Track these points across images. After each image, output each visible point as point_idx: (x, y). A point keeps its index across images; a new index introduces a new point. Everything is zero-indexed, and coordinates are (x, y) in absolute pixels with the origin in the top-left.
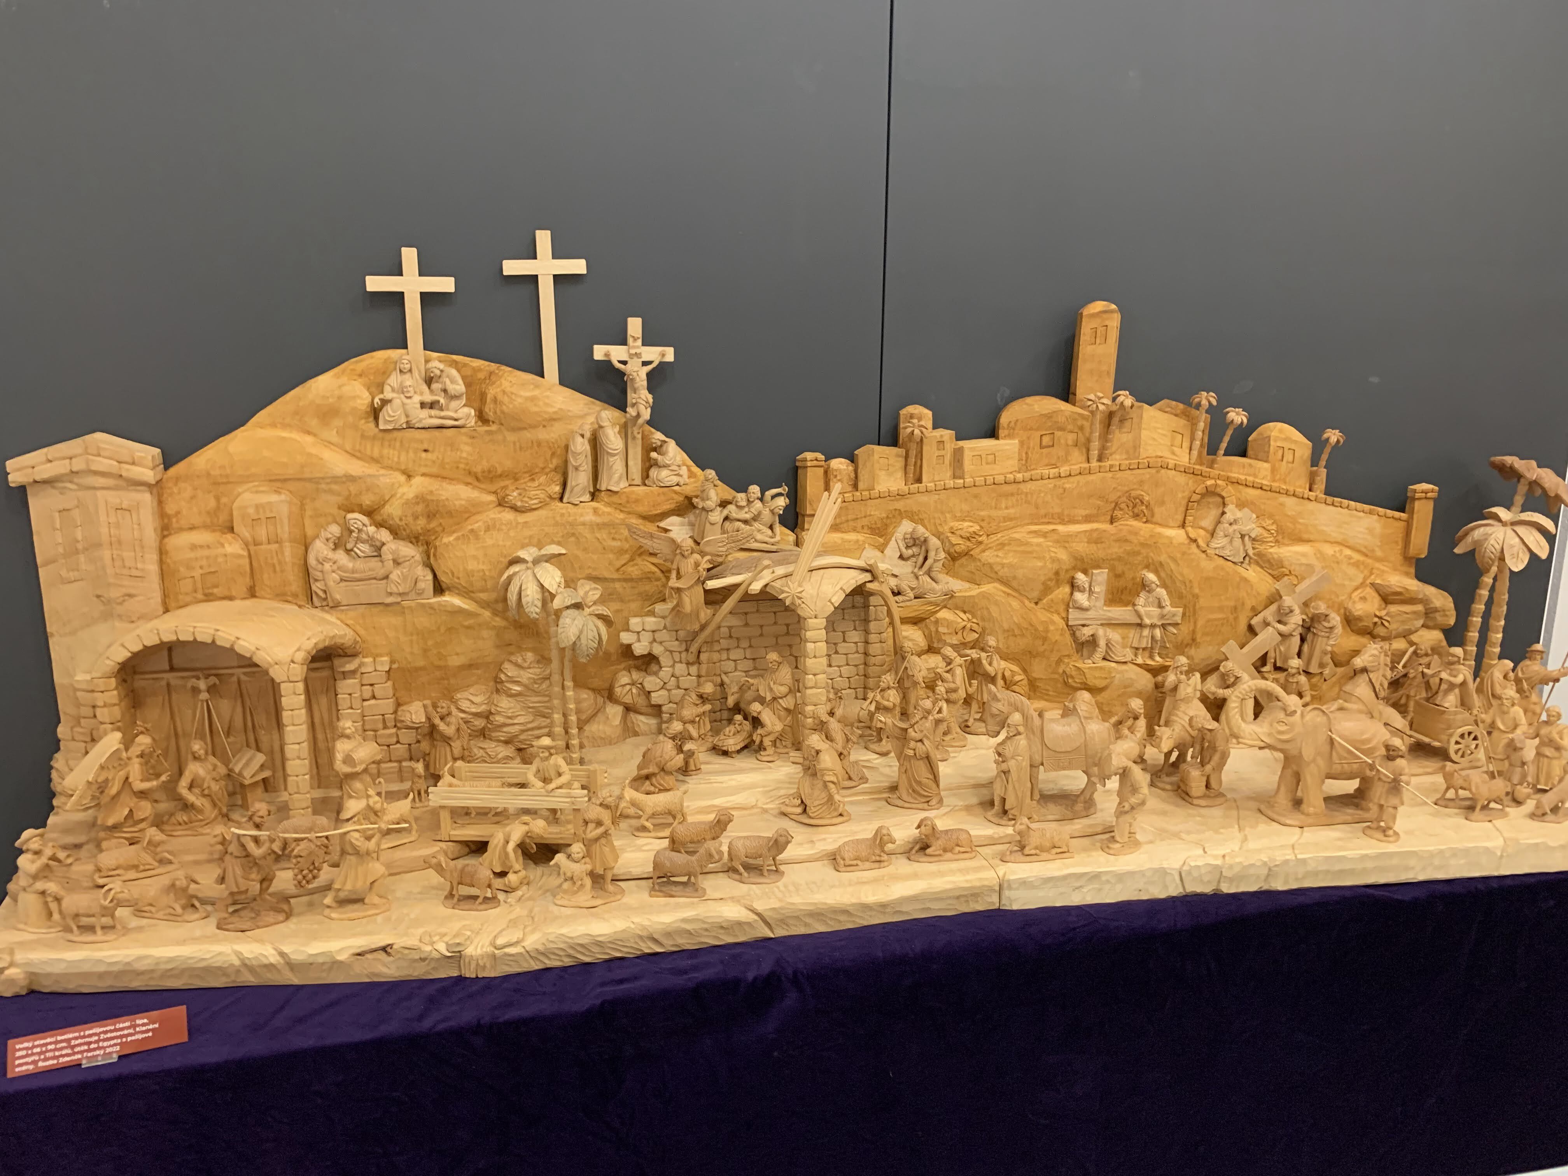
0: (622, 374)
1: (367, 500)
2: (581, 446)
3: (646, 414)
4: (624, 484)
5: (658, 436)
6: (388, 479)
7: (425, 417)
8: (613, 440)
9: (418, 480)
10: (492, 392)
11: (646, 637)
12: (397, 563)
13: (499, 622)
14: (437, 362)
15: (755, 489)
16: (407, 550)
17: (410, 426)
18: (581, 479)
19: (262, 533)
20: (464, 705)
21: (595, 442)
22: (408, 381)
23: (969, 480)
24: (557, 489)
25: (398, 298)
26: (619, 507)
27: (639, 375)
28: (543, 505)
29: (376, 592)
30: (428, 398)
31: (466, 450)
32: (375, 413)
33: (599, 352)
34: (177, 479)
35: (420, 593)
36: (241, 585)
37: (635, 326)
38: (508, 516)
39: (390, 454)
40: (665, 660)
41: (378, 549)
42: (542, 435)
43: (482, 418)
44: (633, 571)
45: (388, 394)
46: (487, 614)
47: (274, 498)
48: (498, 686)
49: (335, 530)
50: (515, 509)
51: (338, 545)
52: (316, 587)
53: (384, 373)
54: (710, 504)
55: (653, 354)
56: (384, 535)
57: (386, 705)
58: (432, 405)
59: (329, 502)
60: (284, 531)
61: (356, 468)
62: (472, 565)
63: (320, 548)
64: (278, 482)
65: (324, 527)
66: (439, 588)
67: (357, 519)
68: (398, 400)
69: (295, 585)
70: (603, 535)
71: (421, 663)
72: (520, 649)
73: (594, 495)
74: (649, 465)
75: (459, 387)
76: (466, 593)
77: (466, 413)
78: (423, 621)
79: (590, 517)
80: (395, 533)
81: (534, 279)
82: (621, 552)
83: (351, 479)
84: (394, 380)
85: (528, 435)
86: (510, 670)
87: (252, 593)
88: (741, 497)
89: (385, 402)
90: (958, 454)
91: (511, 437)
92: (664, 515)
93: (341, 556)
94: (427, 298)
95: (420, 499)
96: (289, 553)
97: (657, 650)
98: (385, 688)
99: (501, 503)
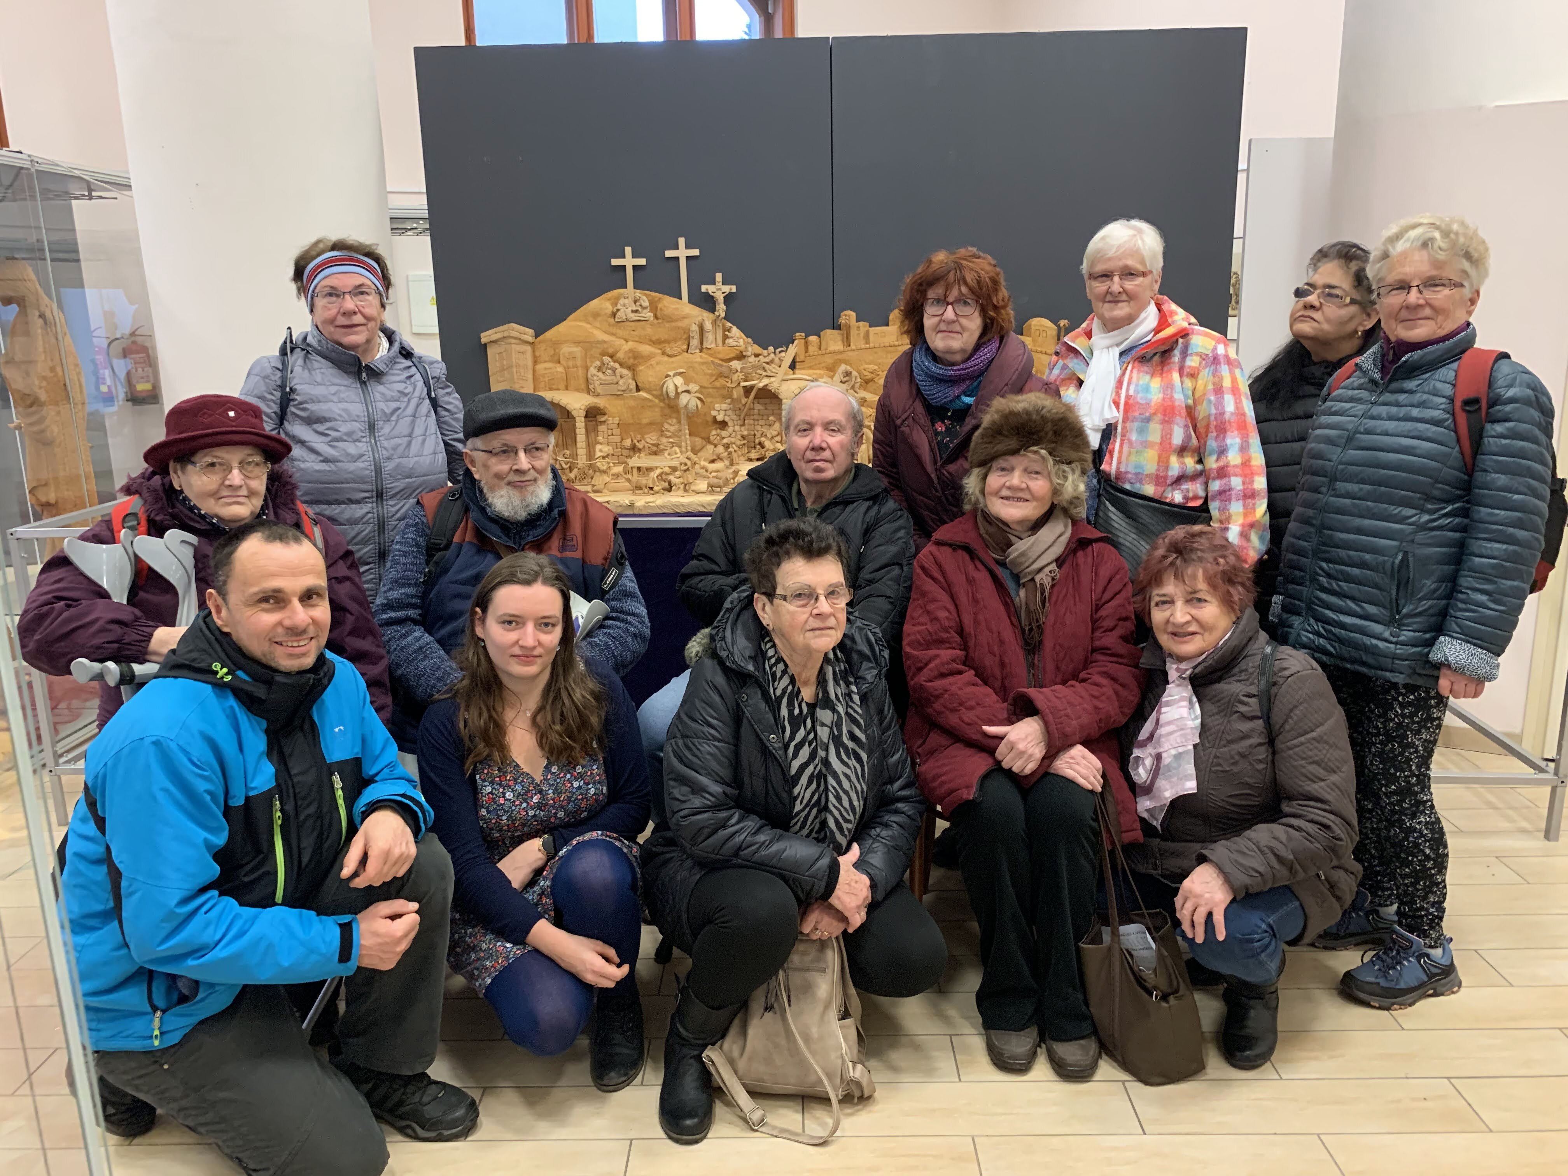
0: (713, 297)
1: (611, 351)
2: (695, 328)
3: (723, 315)
4: (713, 345)
5: (729, 324)
6: (619, 342)
7: (634, 317)
8: (708, 326)
9: (630, 343)
10: (660, 306)
11: (722, 413)
12: (621, 377)
13: (662, 404)
14: (638, 293)
15: (771, 349)
16: (625, 372)
17: (627, 320)
18: (695, 342)
19: (571, 363)
20: (648, 440)
21: (701, 328)
22: (626, 301)
23: (872, 345)
24: (685, 347)
25: (623, 268)
26: (711, 355)
27: (720, 297)
28: (680, 354)
29: (613, 389)
30: (635, 308)
31: (649, 331)
32: (614, 315)
33: (704, 288)
34: (540, 342)
35: (631, 390)
36: (562, 386)
37: (719, 277)
38: (666, 358)
39: (620, 332)
40: (730, 424)
41: (614, 370)
42: (680, 324)
43: (656, 317)
44: (717, 384)
45: (619, 307)
46: (657, 401)
47: (575, 349)
48: (662, 433)
49: (598, 363)
50: (669, 356)
51: (599, 369)
52: (591, 387)
53: (618, 298)
54: (749, 353)
55: (727, 289)
56: (617, 365)
57: (617, 439)
58: (636, 311)
59: (596, 352)
60: (579, 363)
61: (606, 337)
62: (650, 379)
63: (593, 370)
64: (578, 343)
65: (592, 362)
66: (638, 389)
67: (607, 359)
68: (623, 309)
69: (583, 386)
70: (704, 367)
71: (631, 421)
72: (671, 417)
73: (701, 350)
74: (725, 337)
75: (646, 303)
76: (648, 391)
77: (649, 315)
78: (632, 403)
79: (699, 359)
80: (621, 365)
81: (677, 258)
82: (712, 375)
83: (605, 342)
84: (622, 301)
85: (674, 324)
86: (666, 426)
87: (567, 388)
88: (765, 352)
89: (618, 310)
90: (867, 333)
91: (667, 325)
92: (730, 360)
93: (600, 374)
94: (635, 268)
95: (631, 351)
96: (581, 372)
97: (727, 419)
98: (617, 431)
99: (664, 353)
